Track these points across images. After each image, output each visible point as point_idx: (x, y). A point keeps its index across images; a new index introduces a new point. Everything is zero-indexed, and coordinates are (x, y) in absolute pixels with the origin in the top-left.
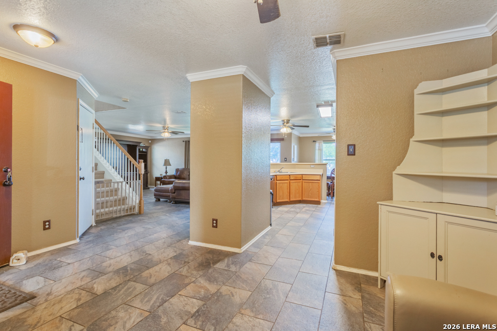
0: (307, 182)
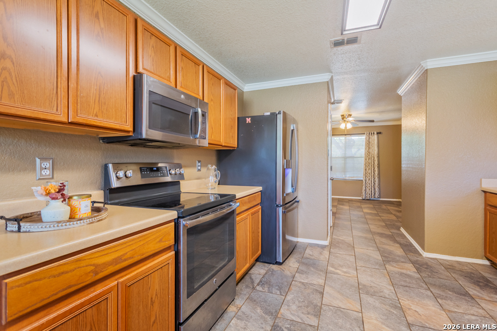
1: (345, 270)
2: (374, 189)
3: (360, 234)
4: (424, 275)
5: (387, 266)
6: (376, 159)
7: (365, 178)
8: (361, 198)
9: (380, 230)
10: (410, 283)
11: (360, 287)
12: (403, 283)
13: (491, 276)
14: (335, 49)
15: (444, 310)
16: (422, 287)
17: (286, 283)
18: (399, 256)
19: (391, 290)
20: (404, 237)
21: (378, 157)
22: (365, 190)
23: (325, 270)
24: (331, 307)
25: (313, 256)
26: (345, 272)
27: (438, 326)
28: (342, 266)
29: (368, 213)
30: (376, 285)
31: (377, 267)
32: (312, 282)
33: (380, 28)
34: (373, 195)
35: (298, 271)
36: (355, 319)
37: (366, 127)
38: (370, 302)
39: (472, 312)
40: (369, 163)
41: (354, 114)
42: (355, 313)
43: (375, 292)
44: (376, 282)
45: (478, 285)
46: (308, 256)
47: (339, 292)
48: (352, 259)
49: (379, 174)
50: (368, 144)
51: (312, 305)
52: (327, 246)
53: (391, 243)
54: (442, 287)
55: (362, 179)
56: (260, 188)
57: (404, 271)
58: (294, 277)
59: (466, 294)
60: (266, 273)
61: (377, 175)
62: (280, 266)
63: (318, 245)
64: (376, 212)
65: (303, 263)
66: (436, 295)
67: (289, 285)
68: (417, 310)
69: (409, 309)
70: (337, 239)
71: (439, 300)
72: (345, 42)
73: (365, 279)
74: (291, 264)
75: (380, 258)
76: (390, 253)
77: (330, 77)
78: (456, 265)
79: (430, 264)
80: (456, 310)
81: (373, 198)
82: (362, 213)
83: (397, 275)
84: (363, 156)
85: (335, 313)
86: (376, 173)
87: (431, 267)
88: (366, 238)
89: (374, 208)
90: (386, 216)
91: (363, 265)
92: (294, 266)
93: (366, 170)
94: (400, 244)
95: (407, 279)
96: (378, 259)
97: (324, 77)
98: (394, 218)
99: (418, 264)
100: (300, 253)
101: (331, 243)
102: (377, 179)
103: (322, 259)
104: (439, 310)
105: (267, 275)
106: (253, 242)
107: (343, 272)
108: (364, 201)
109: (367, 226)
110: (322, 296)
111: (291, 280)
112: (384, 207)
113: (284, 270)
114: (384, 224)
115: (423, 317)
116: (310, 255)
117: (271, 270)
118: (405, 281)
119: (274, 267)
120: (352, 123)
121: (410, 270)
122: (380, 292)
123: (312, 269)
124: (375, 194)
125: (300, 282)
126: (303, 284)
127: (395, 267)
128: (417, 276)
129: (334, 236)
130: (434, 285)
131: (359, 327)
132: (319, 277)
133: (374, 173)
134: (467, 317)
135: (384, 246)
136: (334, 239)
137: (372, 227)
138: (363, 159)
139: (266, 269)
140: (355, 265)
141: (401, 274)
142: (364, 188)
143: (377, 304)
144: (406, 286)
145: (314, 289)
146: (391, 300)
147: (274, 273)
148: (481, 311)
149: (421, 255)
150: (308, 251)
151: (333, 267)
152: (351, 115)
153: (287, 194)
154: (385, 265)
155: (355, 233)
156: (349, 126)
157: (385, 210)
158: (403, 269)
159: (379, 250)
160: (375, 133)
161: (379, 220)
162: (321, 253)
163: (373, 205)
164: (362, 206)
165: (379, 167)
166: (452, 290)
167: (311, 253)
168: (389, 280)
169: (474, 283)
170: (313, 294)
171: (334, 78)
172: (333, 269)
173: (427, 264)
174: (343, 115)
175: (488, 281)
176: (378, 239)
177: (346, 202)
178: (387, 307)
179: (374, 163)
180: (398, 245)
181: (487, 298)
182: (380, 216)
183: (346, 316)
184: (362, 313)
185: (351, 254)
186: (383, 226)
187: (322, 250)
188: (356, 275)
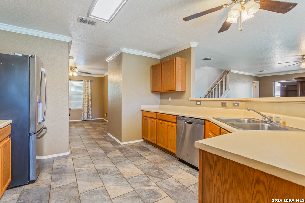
1: (86, 166)
2: (89, 114)
3: (88, 142)
4: (124, 153)
5: (108, 155)
6: (90, 96)
7: (83, 108)
8: (81, 120)
9: (98, 137)
10: (120, 160)
11: (98, 172)
12: (118, 161)
13: (145, 145)
14: (80, 23)
15: (136, 166)
16: (125, 159)
17: (45, 194)
18: (111, 148)
19: (114, 167)
20: (110, 137)
21: (91, 95)
22: (84, 115)
23: (73, 171)
24: (86, 193)
25: (60, 165)
26: (87, 167)
27: (136, 174)
28: (84, 165)
29: (88, 128)
30: (106, 168)
31: (103, 158)
32: (67, 183)
33: (109, 23)
34: (88, 118)
35: (53, 180)
36: (102, 192)
37: (84, 77)
38: (106, 178)
39: (145, 162)
40: (86, 98)
41: (78, 67)
42: (101, 188)
43: (107, 171)
44: (105, 166)
45: (143, 150)
46: (57, 167)
47: (87, 181)
48: (89, 158)
49: (91, 105)
50: (85, 87)
51: (72, 199)
52: (69, 155)
53: (106, 142)
54: (132, 156)
55: (81, 108)
56: (10, 121)
57: (116, 155)
58: (50, 186)
59: (140, 156)
60: (20, 196)
61: (90, 105)
62: (34, 184)
63: (62, 157)
64: (92, 127)
65: (55, 173)
66: (131, 161)
67: (49, 194)
68: (127, 171)
69: (124, 172)
70: (75, 148)
71: (133, 162)
72: (88, 22)
73: (100, 166)
74: (44, 178)
75: (103, 152)
76: (107, 148)
77: (71, 40)
78: (134, 145)
79: (125, 147)
80: (140, 164)
81: (88, 119)
82: (85, 129)
83: (114, 158)
84: (83, 94)
85: (90, 194)
86: (90, 104)
87: (126, 149)
88: (92, 143)
89: (90, 125)
90: (98, 128)
91: (96, 159)
92: (48, 178)
93: (84, 102)
94: (110, 142)
95: (119, 158)
96: (102, 153)
97: (67, 39)
98: (103, 129)
99: (121, 149)
100: (50, 167)
101: (71, 152)
102: (90, 108)
103: (68, 165)
104: (134, 167)
105: (22, 196)
106: (4, 172)
107: (86, 167)
108: (83, 122)
109: (91, 136)
110: (77, 189)
111: (49, 189)
112: (95, 123)
113: (39, 185)
114: (99, 133)
115: (130, 173)
116: (59, 165)
117: (26, 191)
118: (118, 160)
119: (28, 187)
120: (77, 73)
121: (118, 153)
122: (109, 170)
123: (64, 174)
124: (89, 116)
125: (57, 188)
126: (60, 188)
127: (112, 154)
128: (122, 155)
129: (72, 148)
130: (130, 156)
131: (106, 195)
132: (71, 177)
133: (89, 104)
134: (144, 165)
135: (103, 145)
136: (73, 149)
137: (93, 136)
138: (82, 96)
139: (19, 192)
140: (91, 161)
141: (115, 157)
142: (83, 114)
143: (110, 177)
144: (120, 162)
145: (70, 187)
146: (115, 172)
147: (29, 191)
148: (147, 160)
149: (120, 144)
150: (56, 164)
151: (78, 167)
152: (76, 68)
153: (39, 123)
154: (106, 155)
155: (85, 142)
156: (75, 75)
157: (97, 125)
158: (115, 154)
159: (101, 148)
160: (89, 81)
161: (95, 131)
162: (66, 162)
163: (89, 123)
164: (83, 125)
165: (91, 101)
166: (136, 156)
167: (59, 164)
168: (111, 162)
169: (141, 150)
170: (71, 191)
171: (73, 41)
172: (79, 169)
173: (124, 148)
174: (71, 67)
175: (145, 148)
176: (98, 142)
177: (72, 124)
178: (115, 176)
179: (89, 98)
180: (109, 143)
181: (147, 155)
182: (95, 129)
183: (96, 193)
184: (104, 186)
185: (86, 155)
186: (98, 134)
187: (66, 159)
188: (94, 166)
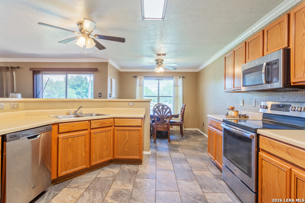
0: (121, 130)
